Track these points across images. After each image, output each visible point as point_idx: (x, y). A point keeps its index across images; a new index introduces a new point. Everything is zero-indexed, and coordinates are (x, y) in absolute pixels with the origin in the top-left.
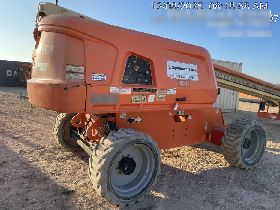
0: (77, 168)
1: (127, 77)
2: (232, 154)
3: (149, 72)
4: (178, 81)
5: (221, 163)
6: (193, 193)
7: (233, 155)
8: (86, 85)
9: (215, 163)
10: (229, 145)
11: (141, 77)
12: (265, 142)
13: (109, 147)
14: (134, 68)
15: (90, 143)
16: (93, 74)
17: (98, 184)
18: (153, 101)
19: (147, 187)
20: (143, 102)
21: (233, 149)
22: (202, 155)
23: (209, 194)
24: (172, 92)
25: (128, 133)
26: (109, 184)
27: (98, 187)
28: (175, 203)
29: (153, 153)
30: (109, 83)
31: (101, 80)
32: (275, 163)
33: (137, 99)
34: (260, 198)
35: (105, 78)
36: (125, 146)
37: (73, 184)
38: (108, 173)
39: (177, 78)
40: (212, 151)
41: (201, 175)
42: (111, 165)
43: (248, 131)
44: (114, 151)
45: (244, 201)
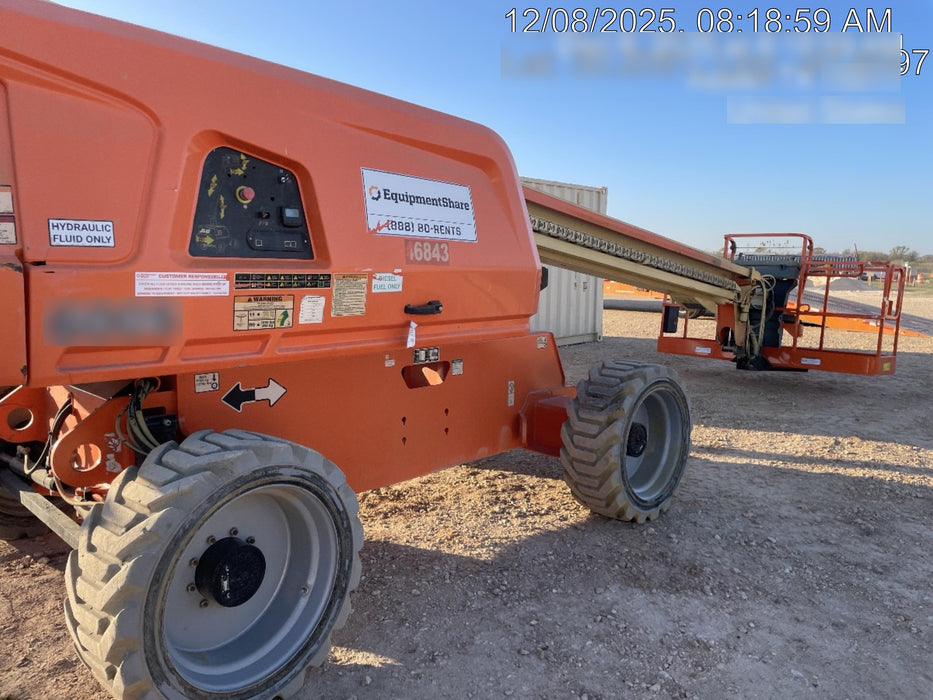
0: (29, 602)
1: (208, 231)
2: (595, 478)
3: (297, 211)
4: (409, 242)
5: (564, 513)
6: (479, 632)
7: (597, 483)
8: (25, 265)
9: (543, 515)
10: (583, 449)
11: (263, 232)
12: (686, 427)
13: (146, 511)
14: (235, 196)
15: (76, 501)
16: (55, 222)
17: (109, 664)
18: (320, 321)
19: (313, 638)
20: (282, 324)
21: (596, 462)
22: (504, 491)
23: (533, 623)
24: (389, 283)
25: (225, 448)
26: (155, 655)
27: (111, 674)
28: (418, 676)
29: (332, 513)
30: (132, 256)
31: (93, 244)
32: (720, 493)
33: (256, 317)
34: (687, 611)
35: (111, 234)
36: (212, 500)
37: (12, 673)
38: (148, 615)
39: (404, 232)
40: (532, 475)
41: (503, 561)
42: (157, 580)
43: (637, 401)
44: (169, 526)
45: (641, 631)
